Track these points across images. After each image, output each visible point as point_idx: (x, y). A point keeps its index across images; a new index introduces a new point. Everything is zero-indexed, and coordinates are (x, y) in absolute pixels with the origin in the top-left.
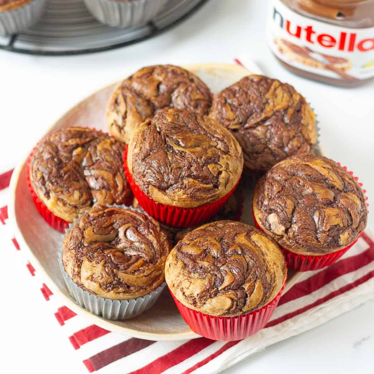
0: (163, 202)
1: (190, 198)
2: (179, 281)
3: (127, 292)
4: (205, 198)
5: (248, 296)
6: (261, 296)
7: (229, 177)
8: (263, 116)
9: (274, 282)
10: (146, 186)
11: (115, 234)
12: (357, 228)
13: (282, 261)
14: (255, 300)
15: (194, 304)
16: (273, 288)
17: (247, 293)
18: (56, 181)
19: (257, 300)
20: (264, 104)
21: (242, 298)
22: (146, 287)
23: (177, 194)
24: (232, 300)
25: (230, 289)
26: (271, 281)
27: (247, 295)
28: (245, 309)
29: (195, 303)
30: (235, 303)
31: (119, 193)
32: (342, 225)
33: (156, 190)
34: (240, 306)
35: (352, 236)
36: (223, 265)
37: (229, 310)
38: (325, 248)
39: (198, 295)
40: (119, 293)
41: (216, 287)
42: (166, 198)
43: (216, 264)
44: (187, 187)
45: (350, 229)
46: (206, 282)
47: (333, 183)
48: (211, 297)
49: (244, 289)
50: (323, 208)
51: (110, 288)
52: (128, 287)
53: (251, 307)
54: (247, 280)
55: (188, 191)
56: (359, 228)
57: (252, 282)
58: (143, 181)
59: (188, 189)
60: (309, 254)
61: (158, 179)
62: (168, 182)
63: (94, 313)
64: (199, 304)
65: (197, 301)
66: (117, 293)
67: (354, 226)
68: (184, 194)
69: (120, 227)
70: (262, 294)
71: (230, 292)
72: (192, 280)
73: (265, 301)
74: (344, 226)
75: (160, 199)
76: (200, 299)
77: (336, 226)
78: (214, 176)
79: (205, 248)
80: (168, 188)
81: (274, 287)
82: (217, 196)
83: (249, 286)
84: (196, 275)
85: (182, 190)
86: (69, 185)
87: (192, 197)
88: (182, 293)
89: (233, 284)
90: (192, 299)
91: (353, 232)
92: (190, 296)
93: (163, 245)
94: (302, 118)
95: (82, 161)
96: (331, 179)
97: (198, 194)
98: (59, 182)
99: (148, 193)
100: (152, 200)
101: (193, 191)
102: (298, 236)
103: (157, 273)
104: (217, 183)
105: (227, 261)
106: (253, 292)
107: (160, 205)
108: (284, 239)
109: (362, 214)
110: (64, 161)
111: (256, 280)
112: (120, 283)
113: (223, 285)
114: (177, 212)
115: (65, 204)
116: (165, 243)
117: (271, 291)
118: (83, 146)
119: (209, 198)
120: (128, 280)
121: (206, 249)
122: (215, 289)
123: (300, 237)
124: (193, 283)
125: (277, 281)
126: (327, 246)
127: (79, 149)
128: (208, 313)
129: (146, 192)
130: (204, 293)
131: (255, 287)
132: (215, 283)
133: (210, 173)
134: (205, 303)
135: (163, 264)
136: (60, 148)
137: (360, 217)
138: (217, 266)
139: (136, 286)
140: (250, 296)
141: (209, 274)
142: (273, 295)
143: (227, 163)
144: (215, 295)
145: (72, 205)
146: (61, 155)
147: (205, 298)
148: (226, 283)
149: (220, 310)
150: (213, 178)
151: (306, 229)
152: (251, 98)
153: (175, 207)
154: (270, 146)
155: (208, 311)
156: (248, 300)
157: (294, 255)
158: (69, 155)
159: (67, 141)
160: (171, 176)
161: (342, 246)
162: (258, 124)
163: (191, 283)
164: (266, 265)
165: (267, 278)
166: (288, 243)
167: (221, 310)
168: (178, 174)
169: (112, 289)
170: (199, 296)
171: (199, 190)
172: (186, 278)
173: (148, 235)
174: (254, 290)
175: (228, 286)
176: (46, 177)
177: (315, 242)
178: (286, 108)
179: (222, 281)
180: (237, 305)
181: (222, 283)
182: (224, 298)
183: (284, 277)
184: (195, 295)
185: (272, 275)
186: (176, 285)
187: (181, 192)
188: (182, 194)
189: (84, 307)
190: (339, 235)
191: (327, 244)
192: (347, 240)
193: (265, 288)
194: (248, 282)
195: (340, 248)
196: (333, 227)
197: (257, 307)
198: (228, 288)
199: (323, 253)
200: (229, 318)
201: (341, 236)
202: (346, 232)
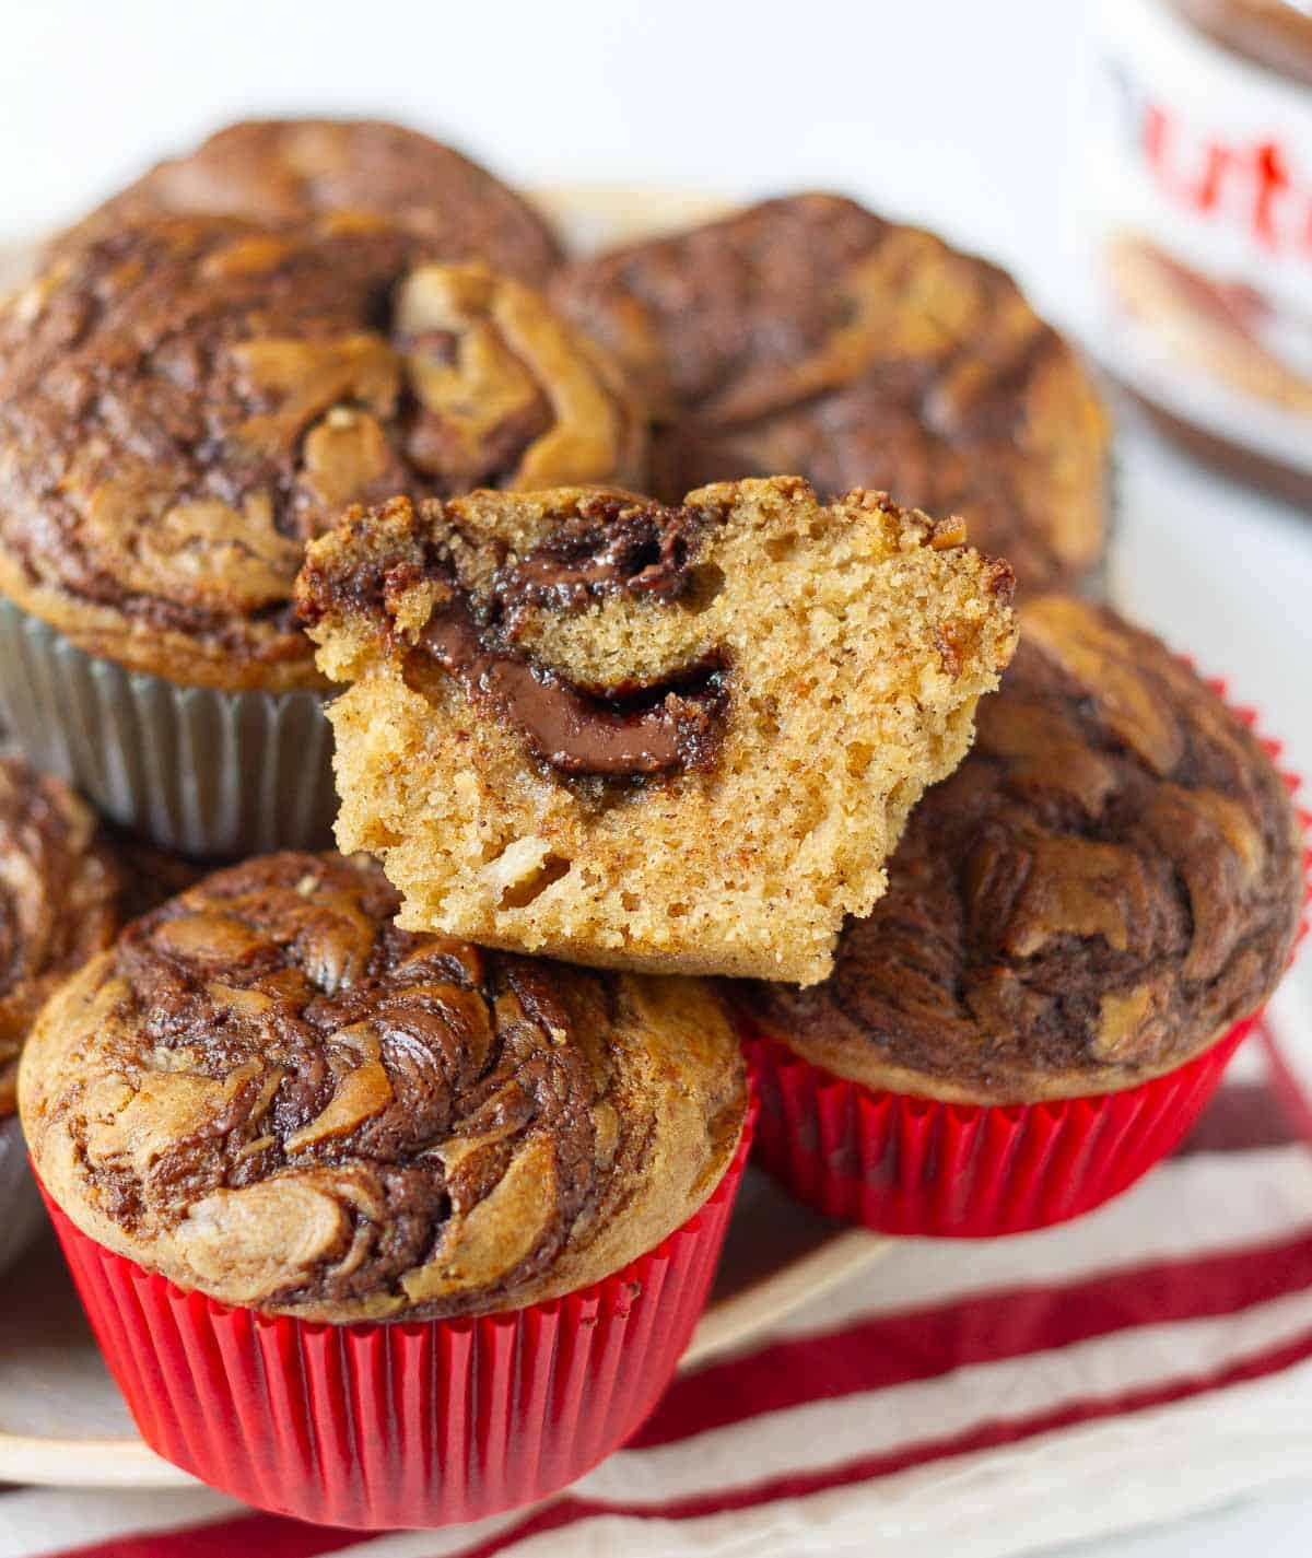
2: (73, 1081)
5: (456, 1206)
6: (533, 1222)
9: (639, 1168)
12: (1213, 983)
13: (720, 1073)
14: (490, 1242)
15: (122, 1213)
16: (623, 1204)
17: (451, 1191)
19: (508, 1242)
21: (411, 1213)
24: (350, 1212)
25: (352, 1153)
26: (617, 1155)
27: (446, 1201)
28: (417, 1286)
29: (130, 1210)
30: (362, 1234)
32: (1118, 942)
34: (390, 1256)
35: (1175, 1018)
36: (349, 1022)
37: (317, 1267)
38: (999, 1054)
39: (155, 1158)
41: (273, 1133)
43: (310, 1012)
45: (1170, 977)
46: (222, 1094)
48: (226, 1183)
49: (438, 1165)
53: (459, 1276)
54: (472, 1119)
56: (1224, 985)
57: (494, 1136)
64: (151, 1217)
65: (144, 1198)
67: (1200, 966)
70: (543, 1211)
71: (350, 1168)
72: (143, 1075)
73: (554, 1260)
74: (1134, 953)
76: (165, 1183)
77: (1085, 942)
79: (278, 937)
81: (631, 1192)
83: (473, 1154)
84: (183, 1059)
88: (72, 1145)
89: (378, 1127)
90: (117, 1180)
91: (1190, 997)
92: (111, 1162)
96: (1111, 701)
105: (382, 1007)
106: (489, 1191)
109: (1261, 915)
111: (521, 1133)
113: (316, 1123)
117: (606, 1211)
121: (285, 945)
122: (267, 1140)
124: (148, 1097)
125: (659, 1162)
126: (1013, 1047)
128: (199, 1279)
130: (193, 1154)
131: (506, 1166)
132: (270, 1111)
134: (184, 1215)
137: (1244, 926)
138: (316, 1027)
140: (465, 1212)
141: (254, 1060)
142: (612, 1237)
144: (257, 1176)
147: (192, 1181)
148: (339, 1114)
149: (263, 1261)
155: (197, 1268)
156: (450, 1232)
161: (1111, 1065)
163: (136, 1091)
164: (611, 1071)
165: (593, 1131)
167: (270, 1262)
170: (158, 1166)
172: (116, 1064)
174: (498, 1181)
175: (341, 1136)
179: (319, 1101)
180: (373, 1251)
181: (315, 1113)
182: (302, 1192)
183: (716, 1165)
184: (140, 1159)
185: (631, 1126)
186: (52, 1105)
190: (1100, 994)
191: (1015, 1033)
192: (1141, 1031)
193: (566, 1183)
194: (474, 1133)
195: (1095, 1082)
196: (1065, 942)
197: (499, 1288)
198: (339, 1147)
199: (985, 1089)
200: (318, 1327)
201: (1110, 1005)
202: (1142, 993)
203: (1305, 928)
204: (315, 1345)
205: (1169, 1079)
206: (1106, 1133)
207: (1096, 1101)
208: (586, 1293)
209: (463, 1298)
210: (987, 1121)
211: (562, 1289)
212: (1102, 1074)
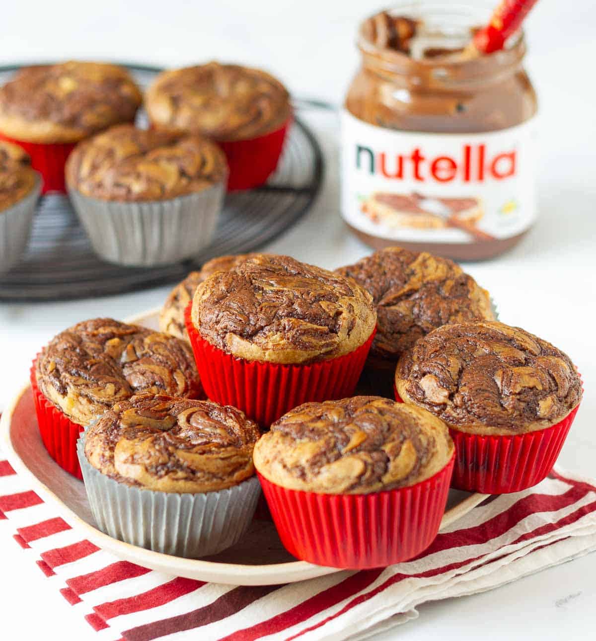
0: (248, 356)
1: (293, 345)
2: (276, 452)
3: (191, 480)
4: (315, 346)
5: (391, 459)
6: (412, 460)
7: (354, 319)
8: (407, 288)
9: (434, 448)
10: (222, 335)
11: (173, 422)
12: (566, 397)
14: (403, 466)
15: (301, 477)
17: (389, 456)
18: (77, 372)
19: (407, 466)
20: (408, 275)
21: (380, 461)
22: (223, 476)
23: (271, 339)
24: (366, 463)
25: (360, 450)
26: (428, 445)
27: (388, 458)
28: (387, 479)
29: (303, 475)
30: (370, 468)
31: (179, 393)
32: (540, 388)
33: (237, 339)
34: (378, 472)
35: (559, 406)
36: (348, 424)
37: (359, 478)
38: (515, 419)
39: (308, 461)
40: (177, 480)
41: (337, 450)
42: (254, 347)
44: (287, 327)
45: (555, 396)
46: (321, 443)
47: (523, 344)
48: (328, 462)
49: (384, 451)
50: (507, 367)
51: (163, 472)
52: (193, 472)
53: (396, 476)
54: (389, 439)
55: (289, 334)
56: (569, 398)
57: (396, 442)
58: (216, 330)
59: (288, 331)
60: (489, 431)
61: (241, 320)
62: (256, 324)
63: (136, 544)
64: (309, 476)
65: (306, 471)
66: (174, 479)
67: (562, 393)
68: (282, 338)
69: (179, 413)
70: (414, 458)
71: (362, 453)
72: (297, 445)
73: (419, 470)
74: (545, 390)
75: (244, 351)
76: (312, 466)
77: (531, 389)
78: (330, 316)
79: (318, 415)
80: (255, 333)
81: (434, 453)
82: (336, 346)
83: (392, 447)
84: (305, 440)
85: (279, 333)
86: (98, 377)
87: (295, 342)
88: (281, 465)
89: (365, 443)
90: (298, 469)
91: (561, 401)
92: (294, 465)
93: (252, 434)
94: (468, 291)
95: (120, 355)
96: (519, 338)
97: (304, 338)
98: (82, 373)
99: (224, 346)
100: (231, 355)
101: (296, 334)
102: (470, 400)
103: (241, 460)
104: (335, 327)
106: (398, 454)
107: (244, 361)
108: (448, 408)
110: (90, 353)
111: (403, 441)
112: (178, 465)
114: (273, 370)
115: (90, 401)
116: (254, 431)
117: (429, 458)
118: (121, 337)
119: (323, 346)
120: (193, 461)
121: (321, 416)
122: (336, 452)
123: (473, 402)
124: (300, 449)
125: (438, 447)
126: (519, 417)
127: (116, 340)
128: (327, 489)
129: (222, 344)
130: (317, 458)
131: (401, 449)
132: (335, 445)
133: (323, 311)
134: (319, 473)
135: (250, 451)
136: (85, 338)
139: (206, 471)
140: (394, 460)
142: (432, 465)
143: (350, 304)
144: (336, 460)
145: (102, 403)
146: (87, 346)
147: (319, 464)
148: (354, 442)
149: (344, 478)
150: (328, 319)
151: (483, 390)
152: (387, 270)
153: (268, 362)
154: (420, 324)
155: (325, 486)
156: (391, 466)
157: (466, 435)
158: (100, 347)
159: (97, 329)
160: (261, 316)
161: (544, 419)
162: (398, 299)
163: (296, 449)
164: (419, 428)
165: (421, 440)
166: (455, 415)
167: (346, 478)
168: (273, 313)
169: (167, 473)
170: (309, 463)
171: (306, 332)
173: (226, 420)
174: (400, 452)
175: (356, 447)
176: (61, 369)
177: (499, 409)
178: (443, 278)
179: (347, 440)
180: (373, 472)
181: (347, 444)
182: (351, 460)
184: (303, 462)
185: (429, 439)
187: (277, 337)
188: (278, 339)
189: (120, 538)
190: (538, 401)
191: (518, 413)
192: (551, 408)
193: (418, 451)
194: (390, 442)
195: (542, 425)
196: (526, 389)
197: (407, 478)
198: (357, 449)
199: (513, 430)
200: (361, 495)
201: (541, 403)
202: (549, 399)
203: (583, 391)
204: (360, 500)
205: (559, 424)
206: (545, 440)
207: (542, 431)
208: (427, 481)
209: (398, 482)
210: (514, 439)
211: (422, 479)
212: (543, 422)
